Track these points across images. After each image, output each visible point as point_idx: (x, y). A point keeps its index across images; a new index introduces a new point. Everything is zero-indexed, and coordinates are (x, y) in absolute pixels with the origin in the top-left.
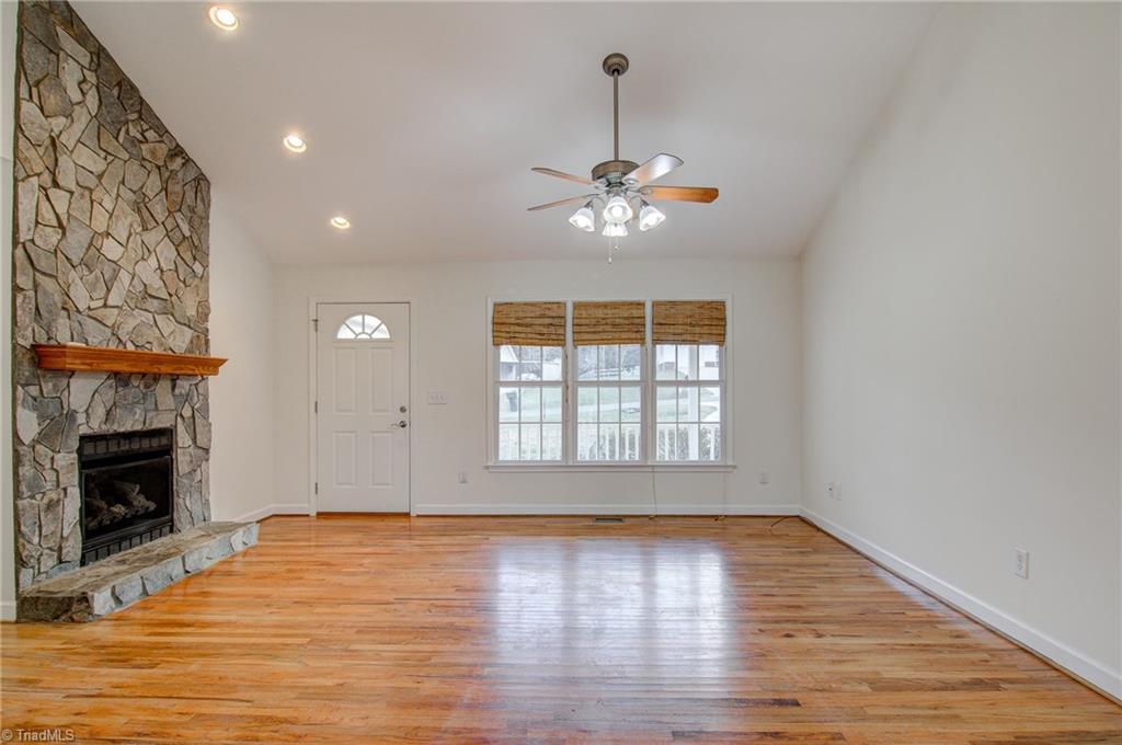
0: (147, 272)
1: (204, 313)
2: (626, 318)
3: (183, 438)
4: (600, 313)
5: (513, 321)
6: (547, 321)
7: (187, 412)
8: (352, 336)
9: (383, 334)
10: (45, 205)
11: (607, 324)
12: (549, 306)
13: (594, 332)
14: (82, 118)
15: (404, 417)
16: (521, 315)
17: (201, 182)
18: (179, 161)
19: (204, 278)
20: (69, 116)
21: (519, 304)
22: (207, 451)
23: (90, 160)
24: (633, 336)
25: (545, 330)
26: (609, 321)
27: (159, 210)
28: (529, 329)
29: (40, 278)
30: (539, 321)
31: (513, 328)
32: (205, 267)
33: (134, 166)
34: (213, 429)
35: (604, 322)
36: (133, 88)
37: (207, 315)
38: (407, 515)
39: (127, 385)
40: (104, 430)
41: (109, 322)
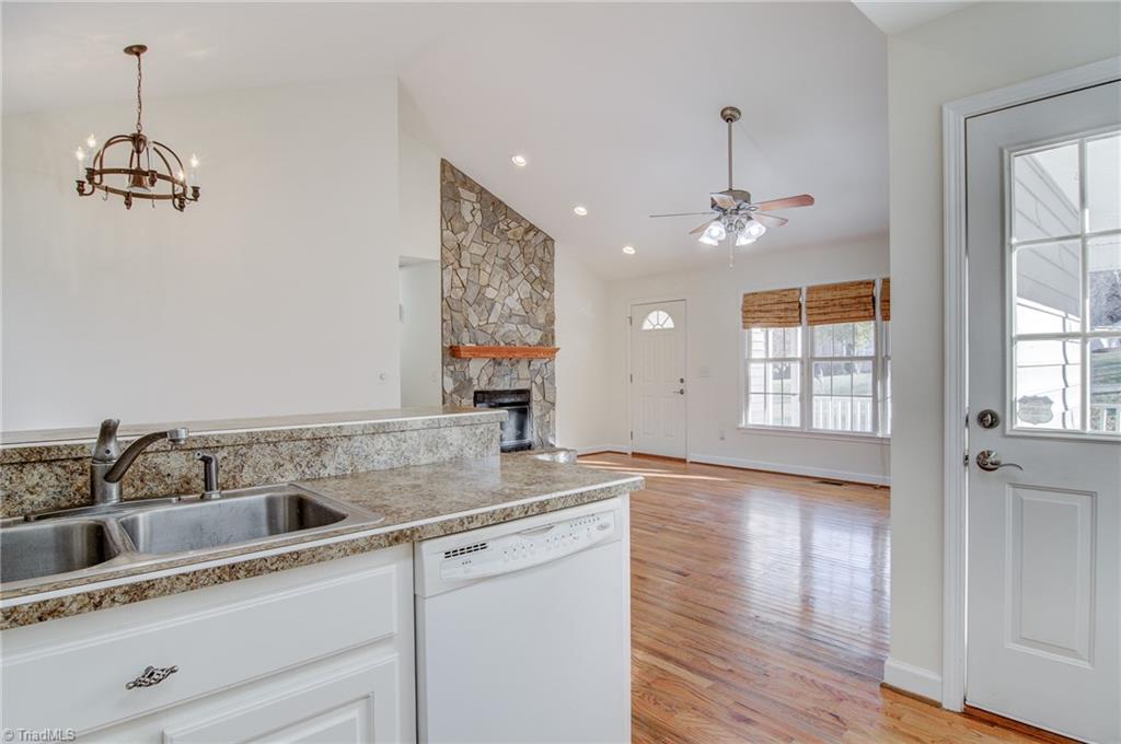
0: (512, 302)
1: (551, 320)
2: (855, 298)
3: (536, 396)
4: (828, 296)
5: (756, 308)
6: (783, 306)
7: (539, 380)
8: (651, 327)
9: (670, 324)
10: (456, 278)
11: (835, 305)
12: (785, 293)
13: (825, 314)
14: (473, 229)
15: (682, 386)
16: (763, 302)
17: (548, 241)
18: (532, 233)
19: (551, 300)
20: (466, 230)
21: (762, 293)
22: (553, 404)
23: (478, 249)
24: (862, 314)
25: (782, 314)
26: (837, 302)
27: (519, 266)
28: (768, 315)
29: (454, 314)
30: (776, 307)
31: (756, 315)
32: (552, 292)
33: (504, 245)
34: (557, 391)
35: (831, 303)
36: (501, 202)
37: (553, 322)
38: (684, 461)
39: (500, 364)
40: (488, 388)
41: (490, 332)
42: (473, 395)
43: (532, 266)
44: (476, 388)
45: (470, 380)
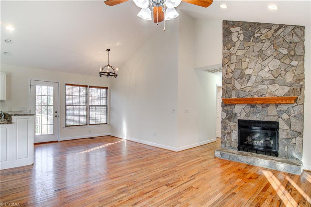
1: (300, 79)
3: (283, 126)
7: (285, 117)
14: (238, 44)
17: (294, 30)
18: (281, 29)
19: (301, 66)
20: (234, 46)
22: (301, 134)
27: (270, 52)
29: (228, 85)
32: (301, 61)
33: (258, 44)
36: (255, 24)
39: (254, 107)
40: (246, 118)
41: (248, 91)
42: (237, 121)
43: (280, 50)
44: (239, 118)
45: (236, 114)
